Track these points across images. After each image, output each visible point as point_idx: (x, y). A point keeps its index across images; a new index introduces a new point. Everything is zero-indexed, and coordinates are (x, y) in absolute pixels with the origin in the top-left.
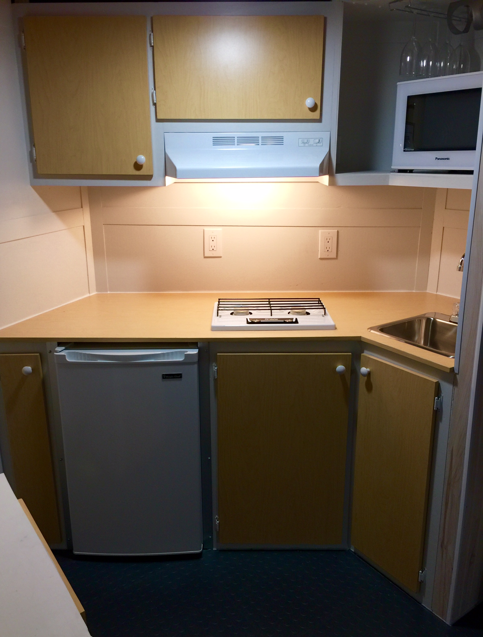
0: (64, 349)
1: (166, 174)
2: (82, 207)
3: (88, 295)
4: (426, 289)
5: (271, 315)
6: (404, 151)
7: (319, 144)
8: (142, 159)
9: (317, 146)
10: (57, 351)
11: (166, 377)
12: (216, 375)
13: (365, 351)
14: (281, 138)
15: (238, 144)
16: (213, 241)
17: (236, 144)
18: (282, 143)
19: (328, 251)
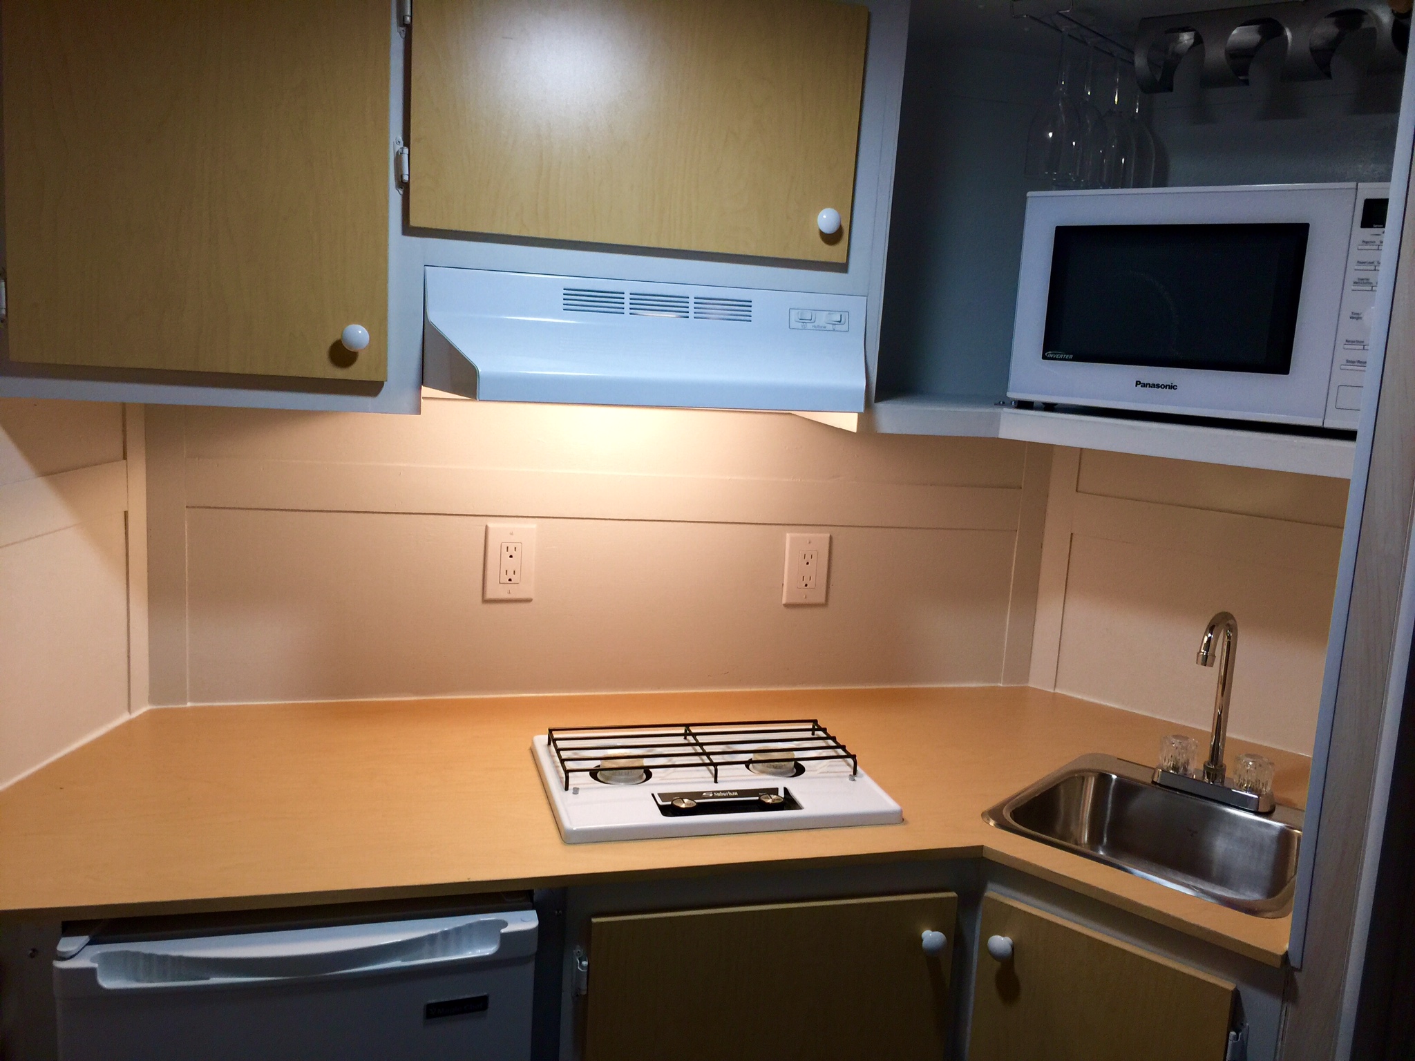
0: (88, 944)
1: (422, 381)
2: (125, 458)
3: (125, 717)
4: (1027, 681)
5: (716, 781)
6: (1044, 357)
7: (838, 327)
8: (358, 334)
9: (834, 330)
10: (63, 956)
11: (435, 1012)
12: (584, 987)
13: (990, 886)
14: (746, 304)
15: (632, 311)
16: (511, 556)
17: (627, 311)
18: (748, 318)
19: (806, 585)
